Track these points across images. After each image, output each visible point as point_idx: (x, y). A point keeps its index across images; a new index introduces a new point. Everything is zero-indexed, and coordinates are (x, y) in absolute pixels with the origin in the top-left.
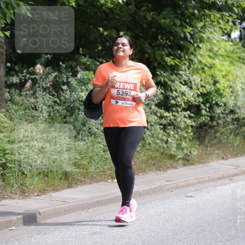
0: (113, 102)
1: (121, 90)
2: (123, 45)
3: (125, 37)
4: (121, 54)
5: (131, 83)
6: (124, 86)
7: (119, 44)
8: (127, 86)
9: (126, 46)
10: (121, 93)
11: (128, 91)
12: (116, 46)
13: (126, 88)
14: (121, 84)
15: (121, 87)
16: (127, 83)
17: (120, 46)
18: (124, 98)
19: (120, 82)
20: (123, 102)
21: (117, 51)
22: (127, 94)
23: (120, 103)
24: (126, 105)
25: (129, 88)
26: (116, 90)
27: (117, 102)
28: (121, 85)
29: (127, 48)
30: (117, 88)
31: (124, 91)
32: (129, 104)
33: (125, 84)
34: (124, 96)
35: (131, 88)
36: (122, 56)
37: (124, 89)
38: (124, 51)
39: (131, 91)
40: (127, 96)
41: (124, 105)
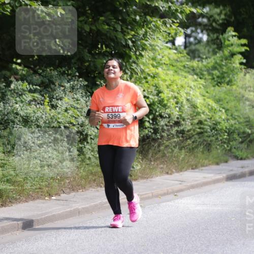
0: (105, 125)
1: (110, 114)
2: (114, 67)
3: (115, 60)
5: (118, 106)
6: (112, 110)
7: (109, 66)
8: (115, 109)
9: (116, 68)
10: (111, 116)
12: (107, 68)
13: (114, 111)
15: (110, 111)
17: (111, 68)
19: (109, 106)
21: (108, 74)
22: (116, 117)
23: (111, 126)
24: (116, 127)
25: (117, 111)
26: (106, 114)
28: (110, 109)
29: (117, 70)
30: (107, 112)
31: (113, 114)
32: (119, 126)
34: (113, 119)
35: (120, 111)
37: (113, 112)
38: (115, 73)
39: (120, 113)
40: (117, 119)
41: (115, 127)
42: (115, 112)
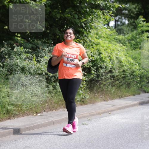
0: (65, 65)
1: (69, 58)
3: (71, 29)
4: (69, 39)
5: (75, 55)
6: (71, 56)
7: (68, 33)
8: (73, 56)
9: (72, 34)
10: (69, 60)
11: (73, 59)
12: (66, 34)
14: (70, 55)
15: (69, 57)
16: (72, 54)
17: (69, 34)
18: (71, 63)
19: (69, 54)
20: (70, 65)
21: (67, 37)
22: (72, 61)
23: (68, 65)
25: (73, 57)
26: (67, 58)
27: (67, 65)
29: (72, 35)
30: (67, 57)
31: (71, 59)
32: (73, 66)
33: (72, 55)
34: (71, 62)
35: (75, 58)
36: (70, 40)
37: (71, 58)
38: (71, 37)
39: (75, 59)
40: (73, 62)
41: (70, 67)
42: (72, 58)
